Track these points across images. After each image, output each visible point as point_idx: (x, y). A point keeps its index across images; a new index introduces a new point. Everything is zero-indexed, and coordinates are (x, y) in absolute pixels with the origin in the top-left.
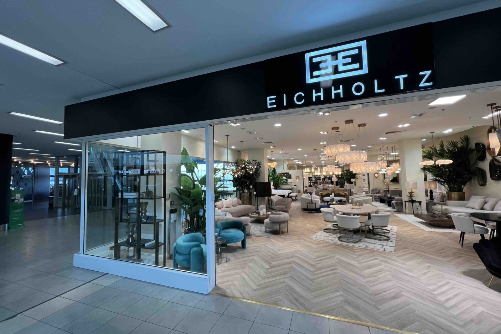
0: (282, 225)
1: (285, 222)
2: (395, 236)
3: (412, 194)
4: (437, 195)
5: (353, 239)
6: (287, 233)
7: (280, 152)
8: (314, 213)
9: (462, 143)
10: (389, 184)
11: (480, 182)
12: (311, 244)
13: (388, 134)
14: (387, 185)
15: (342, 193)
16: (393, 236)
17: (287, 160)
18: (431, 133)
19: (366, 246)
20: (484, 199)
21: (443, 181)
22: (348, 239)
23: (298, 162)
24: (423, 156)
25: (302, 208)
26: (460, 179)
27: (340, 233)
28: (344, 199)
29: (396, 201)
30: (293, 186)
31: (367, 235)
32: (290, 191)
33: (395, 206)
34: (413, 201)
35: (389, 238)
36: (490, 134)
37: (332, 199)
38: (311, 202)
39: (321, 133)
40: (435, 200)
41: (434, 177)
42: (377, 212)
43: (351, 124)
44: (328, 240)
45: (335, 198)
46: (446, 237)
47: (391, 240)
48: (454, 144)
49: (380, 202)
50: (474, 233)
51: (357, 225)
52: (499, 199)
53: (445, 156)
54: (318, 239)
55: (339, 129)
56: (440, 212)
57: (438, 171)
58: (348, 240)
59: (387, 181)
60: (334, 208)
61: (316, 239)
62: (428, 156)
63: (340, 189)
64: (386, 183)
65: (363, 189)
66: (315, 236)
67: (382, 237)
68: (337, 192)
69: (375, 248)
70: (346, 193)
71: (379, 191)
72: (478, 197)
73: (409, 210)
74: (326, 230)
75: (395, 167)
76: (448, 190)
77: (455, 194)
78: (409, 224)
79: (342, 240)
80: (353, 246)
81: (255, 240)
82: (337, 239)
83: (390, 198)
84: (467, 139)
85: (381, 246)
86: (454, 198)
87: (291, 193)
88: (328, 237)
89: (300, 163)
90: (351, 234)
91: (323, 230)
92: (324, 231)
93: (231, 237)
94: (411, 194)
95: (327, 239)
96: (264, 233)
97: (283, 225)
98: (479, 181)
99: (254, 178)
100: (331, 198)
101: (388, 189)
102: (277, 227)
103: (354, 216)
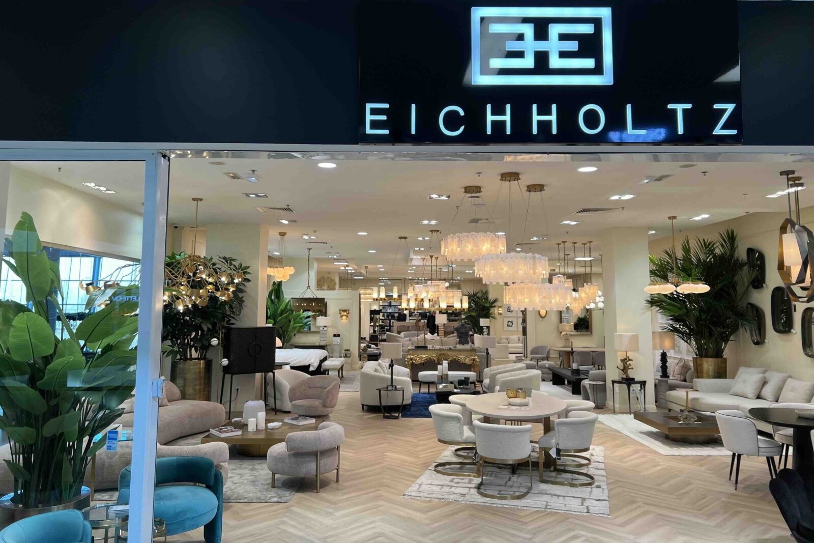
0: (325, 460)
1: (333, 450)
2: (603, 473)
3: (628, 363)
4: (673, 364)
5: (511, 487)
6: (335, 485)
7: (306, 237)
8: (397, 418)
9: (722, 246)
10: (571, 335)
11: (755, 338)
12: (410, 511)
13: (584, 214)
14: (567, 338)
15: (465, 360)
16: (598, 472)
17: (318, 260)
18: (669, 218)
19: (546, 505)
20: (762, 375)
21: (688, 331)
22: (500, 488)
23: (347, 266)
24: (651, 271)
25: (363, 405)
26: (719, 329)
27: (479, 474)
28: (471, 375)
29: (593, 380)
30: (329, 339)
31: (544, 474)
32: (321, 353)
33: (589, 392)
34: (629, 381)
35: (592, 478)
36: (784, 236)
37: (442, 376)
38: (392, 385)
39: (434, 196)
40: (671, 378)
41: (671, 322)
42: (566, 413)
43: (514, 183)
44: (452, 497)
45: (450, 373)
46: (703, 469)
47: (596, 484)
48: (708, 247)
49: (554, 384)
50: (758, 456)
51: (523, 450)
52: (787, 375)
53: (693, 274)
54: (426, 495)
55: (480, 192)
56: (684, 406)
57: (680, 309)
58: (500, 491)
59: (567, 328)
60: (463, 405)
61: (421, 494)
62: (660, 273)
63: (459, 347)
64: (563, 333)
65: (507, 347)
66: (415, 487)
67: (577, 476)
68: (453, 355)
69: (567, 508)
70: (474, 360)
71: (548, 352)
72: (751, 369)
73: (620, 404)
74: (441, 467)
75: (590, 294)
76: (696, 353)
77: (710, 363)
78: (626, 441)
79: (488, 492)
80: (516, 509)
81: (244, 515)
82: (474, 491)
83: (577, 372)
84: (731, 238)
85: (580, 500)
86: (708, 372)
87: (325, 359)
88: (452, 487)
89: (350, 269)
90: (506, 474)
91: (432, 468)
92: (435, 470)
93: (177, 514)
94: (626, 364)
95: (449, 493)
96: (267, 490)
97: (325, 462)
98: (752, 336)
99: (225, 315)
100: (441, 374)
101: (569, 349)
102: (308, 468)
103: (513, 427)
